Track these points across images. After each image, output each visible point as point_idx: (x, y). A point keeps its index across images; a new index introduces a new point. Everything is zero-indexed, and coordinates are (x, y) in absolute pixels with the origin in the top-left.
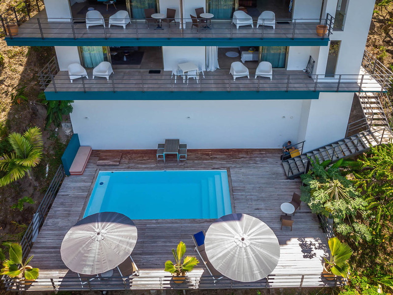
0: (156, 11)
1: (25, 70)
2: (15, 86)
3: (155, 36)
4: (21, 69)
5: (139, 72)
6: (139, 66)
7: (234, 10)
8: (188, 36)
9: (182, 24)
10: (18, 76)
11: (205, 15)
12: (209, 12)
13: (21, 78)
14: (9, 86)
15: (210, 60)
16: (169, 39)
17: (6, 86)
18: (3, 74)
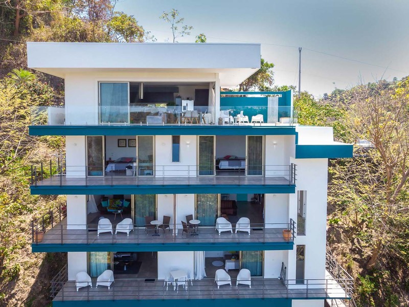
0: (155, 218)
1: (36, 282)
2: (24, 299)
3: (153, 241)
4: (32, 281)
5: (136, 281)
6: (137, 275)
7: (217, 217)
8: (179, 241)
9: (175, 229)
10: (29, 289)
11: (194, 222)
12: (197, 219)
13: (31, 291)
14: (19, 300)
15: (198, 268)
16: (163, 244)
17: (16, 300)
18: (16, 287)
